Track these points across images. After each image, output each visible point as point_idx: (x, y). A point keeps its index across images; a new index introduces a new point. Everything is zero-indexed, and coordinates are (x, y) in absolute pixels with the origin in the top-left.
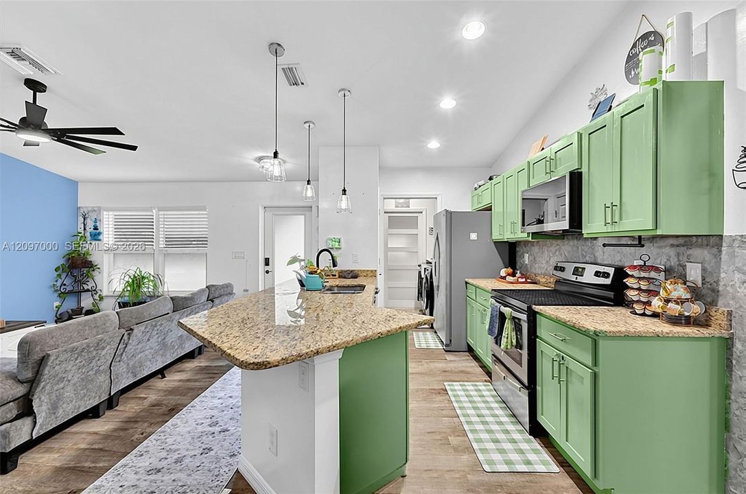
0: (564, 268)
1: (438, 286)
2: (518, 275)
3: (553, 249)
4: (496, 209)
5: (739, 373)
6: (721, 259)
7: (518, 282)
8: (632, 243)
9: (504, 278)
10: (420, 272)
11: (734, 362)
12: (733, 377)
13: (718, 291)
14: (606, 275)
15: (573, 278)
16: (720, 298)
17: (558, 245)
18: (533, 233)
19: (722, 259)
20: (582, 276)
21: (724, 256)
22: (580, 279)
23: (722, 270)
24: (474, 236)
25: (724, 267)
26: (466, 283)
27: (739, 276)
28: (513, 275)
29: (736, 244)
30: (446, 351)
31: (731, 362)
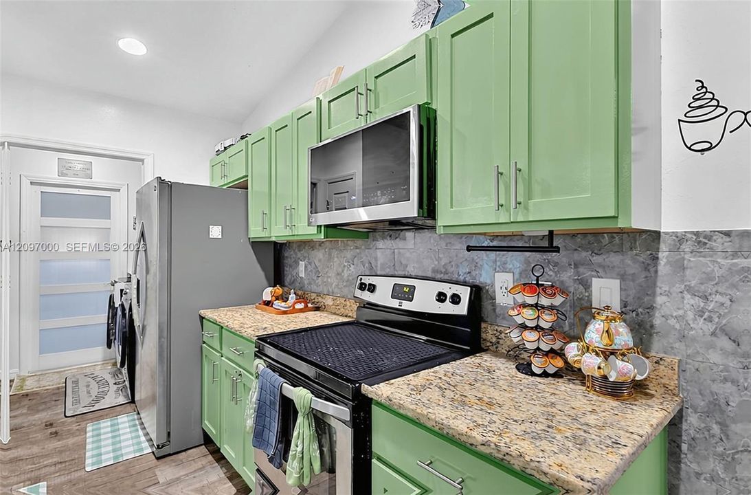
0: (374, 286)
1: (144, 328)
2: (292, 297)
3: (349, 254)
4: (256, 187)
5: (694, 466)
6: (656, 272)
7: (294, 311)
8: (491, 244)
9: (268, 303)
10: (111, 298)
11: (684, 447)
12: (683, 474)
13: (652, 326)
14: (456, 299)
15: (395, 304)
16: (655, 338)
17: (357, 248)
18: (327, 226)
19: (660, 273)
20: (411, 300)
21: (663, 267)
22: (406, 306)
23: (658, 291)
24: (216, 232)
25: (662, 286)
26: (202, 318)
27: (692, 302)
28: (284, 298)
29: (686, 247)
30: (158, 459)
31: (679, 447)
